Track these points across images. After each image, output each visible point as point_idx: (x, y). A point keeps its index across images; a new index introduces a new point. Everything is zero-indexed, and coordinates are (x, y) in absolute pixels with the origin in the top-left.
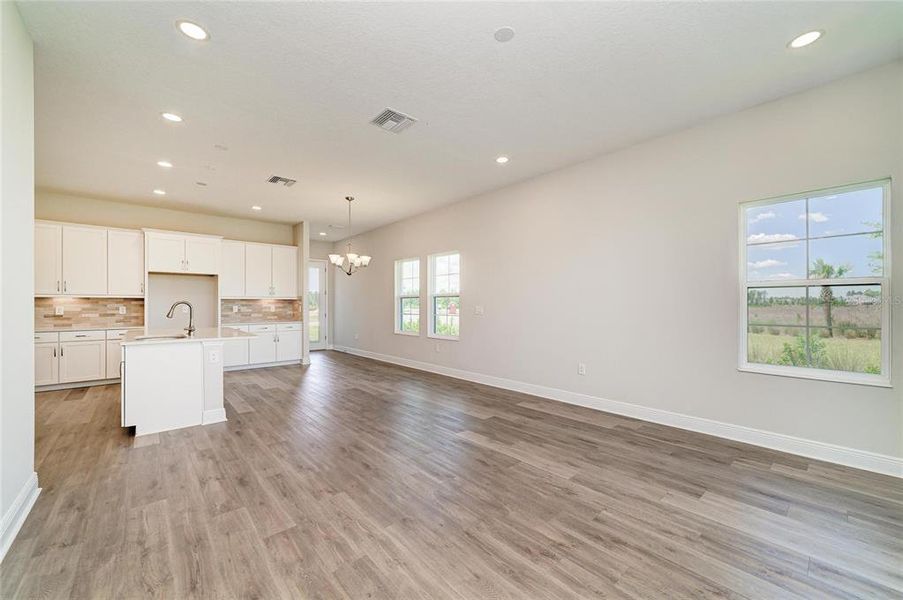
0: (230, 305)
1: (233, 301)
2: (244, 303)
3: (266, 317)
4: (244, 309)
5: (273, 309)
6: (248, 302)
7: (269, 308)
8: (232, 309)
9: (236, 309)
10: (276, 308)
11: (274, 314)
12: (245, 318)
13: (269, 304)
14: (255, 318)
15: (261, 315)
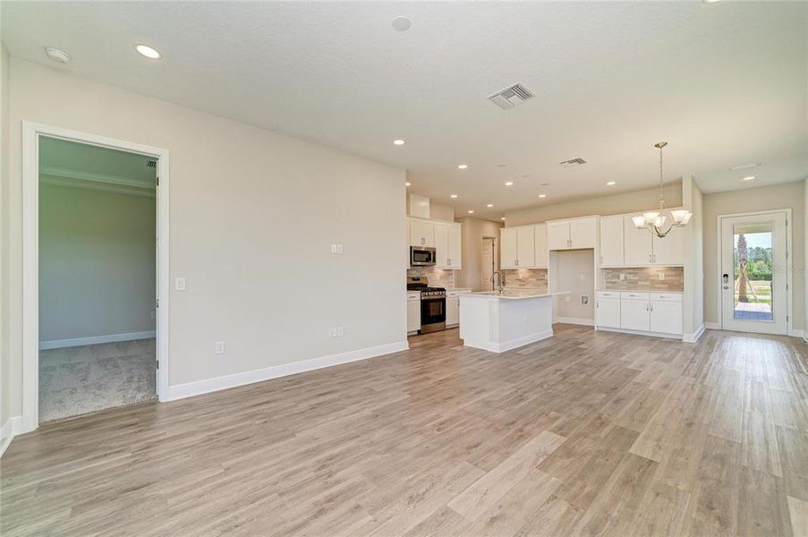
0: (617, 273)
1: (620, 270)
2: (631, 271)
3: (654, 285)
4: (631, 277)
5: (662, 277)
6: (635, 270)
7: (658, 276)
8: (619, 278)
9: (622, 276)
10: (665, 276)
11: (664, 282)
12: (632, 286)
13: (657, 270)
14: (643, 286)
15: (648, 283)
